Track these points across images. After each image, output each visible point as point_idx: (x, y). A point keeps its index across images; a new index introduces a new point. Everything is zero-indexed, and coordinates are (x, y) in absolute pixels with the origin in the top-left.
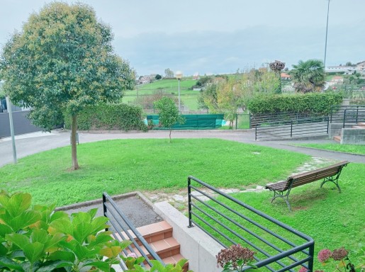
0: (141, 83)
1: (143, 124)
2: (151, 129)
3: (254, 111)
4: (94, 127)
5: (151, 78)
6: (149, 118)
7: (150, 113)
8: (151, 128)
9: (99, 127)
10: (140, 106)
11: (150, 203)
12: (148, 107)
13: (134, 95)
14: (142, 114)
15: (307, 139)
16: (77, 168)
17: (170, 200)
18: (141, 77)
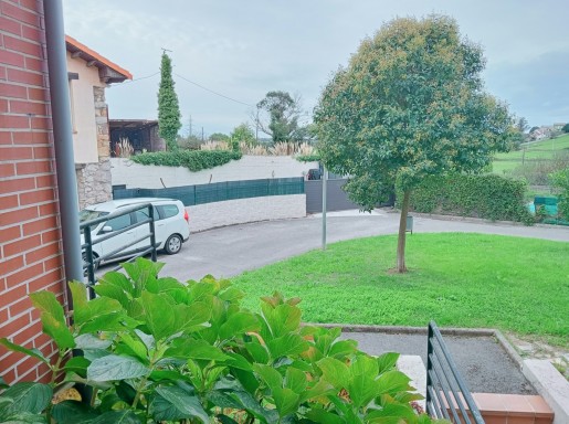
0: (534, 139)
1: (525, 211)
2: (540, 221)
4: (440, 209)
5: (554, 130)
6: (539, 201)
7: (543, 192)
8: (541, 218)
9: (447, 211)
10: (523, 180)
11: (517, 357)
12: (542, 181)
13: (517, 160)
14: (526, 194)
16: (402, 270)
18: (534, 129)
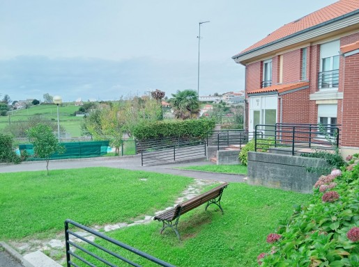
0: (15, 108)
1: (14, 155)
2: (25, 160)
3: (139, 137)
5: (27, 103)
6: (22, 147)
7: (24, 141)
8: (25, 158)
10: (10, 135)
11: (18, 256)
12: (23, 134)
13: (6, 122)
14: (13, 144)
15: (188, 161)
17: (45, 248)
18: (15, 102)
